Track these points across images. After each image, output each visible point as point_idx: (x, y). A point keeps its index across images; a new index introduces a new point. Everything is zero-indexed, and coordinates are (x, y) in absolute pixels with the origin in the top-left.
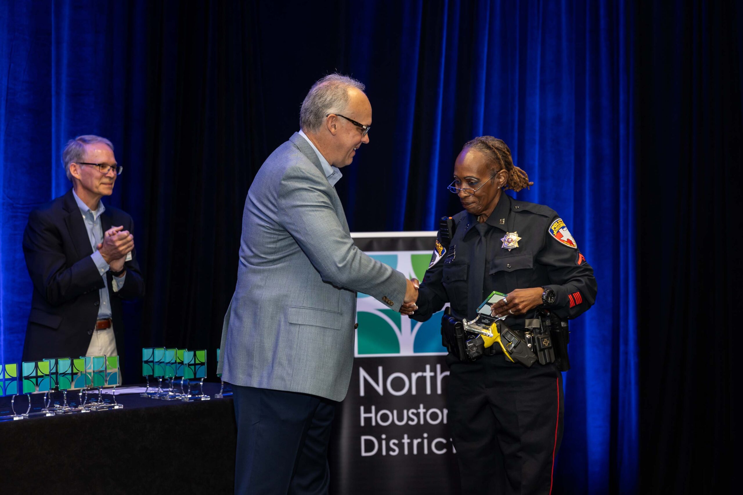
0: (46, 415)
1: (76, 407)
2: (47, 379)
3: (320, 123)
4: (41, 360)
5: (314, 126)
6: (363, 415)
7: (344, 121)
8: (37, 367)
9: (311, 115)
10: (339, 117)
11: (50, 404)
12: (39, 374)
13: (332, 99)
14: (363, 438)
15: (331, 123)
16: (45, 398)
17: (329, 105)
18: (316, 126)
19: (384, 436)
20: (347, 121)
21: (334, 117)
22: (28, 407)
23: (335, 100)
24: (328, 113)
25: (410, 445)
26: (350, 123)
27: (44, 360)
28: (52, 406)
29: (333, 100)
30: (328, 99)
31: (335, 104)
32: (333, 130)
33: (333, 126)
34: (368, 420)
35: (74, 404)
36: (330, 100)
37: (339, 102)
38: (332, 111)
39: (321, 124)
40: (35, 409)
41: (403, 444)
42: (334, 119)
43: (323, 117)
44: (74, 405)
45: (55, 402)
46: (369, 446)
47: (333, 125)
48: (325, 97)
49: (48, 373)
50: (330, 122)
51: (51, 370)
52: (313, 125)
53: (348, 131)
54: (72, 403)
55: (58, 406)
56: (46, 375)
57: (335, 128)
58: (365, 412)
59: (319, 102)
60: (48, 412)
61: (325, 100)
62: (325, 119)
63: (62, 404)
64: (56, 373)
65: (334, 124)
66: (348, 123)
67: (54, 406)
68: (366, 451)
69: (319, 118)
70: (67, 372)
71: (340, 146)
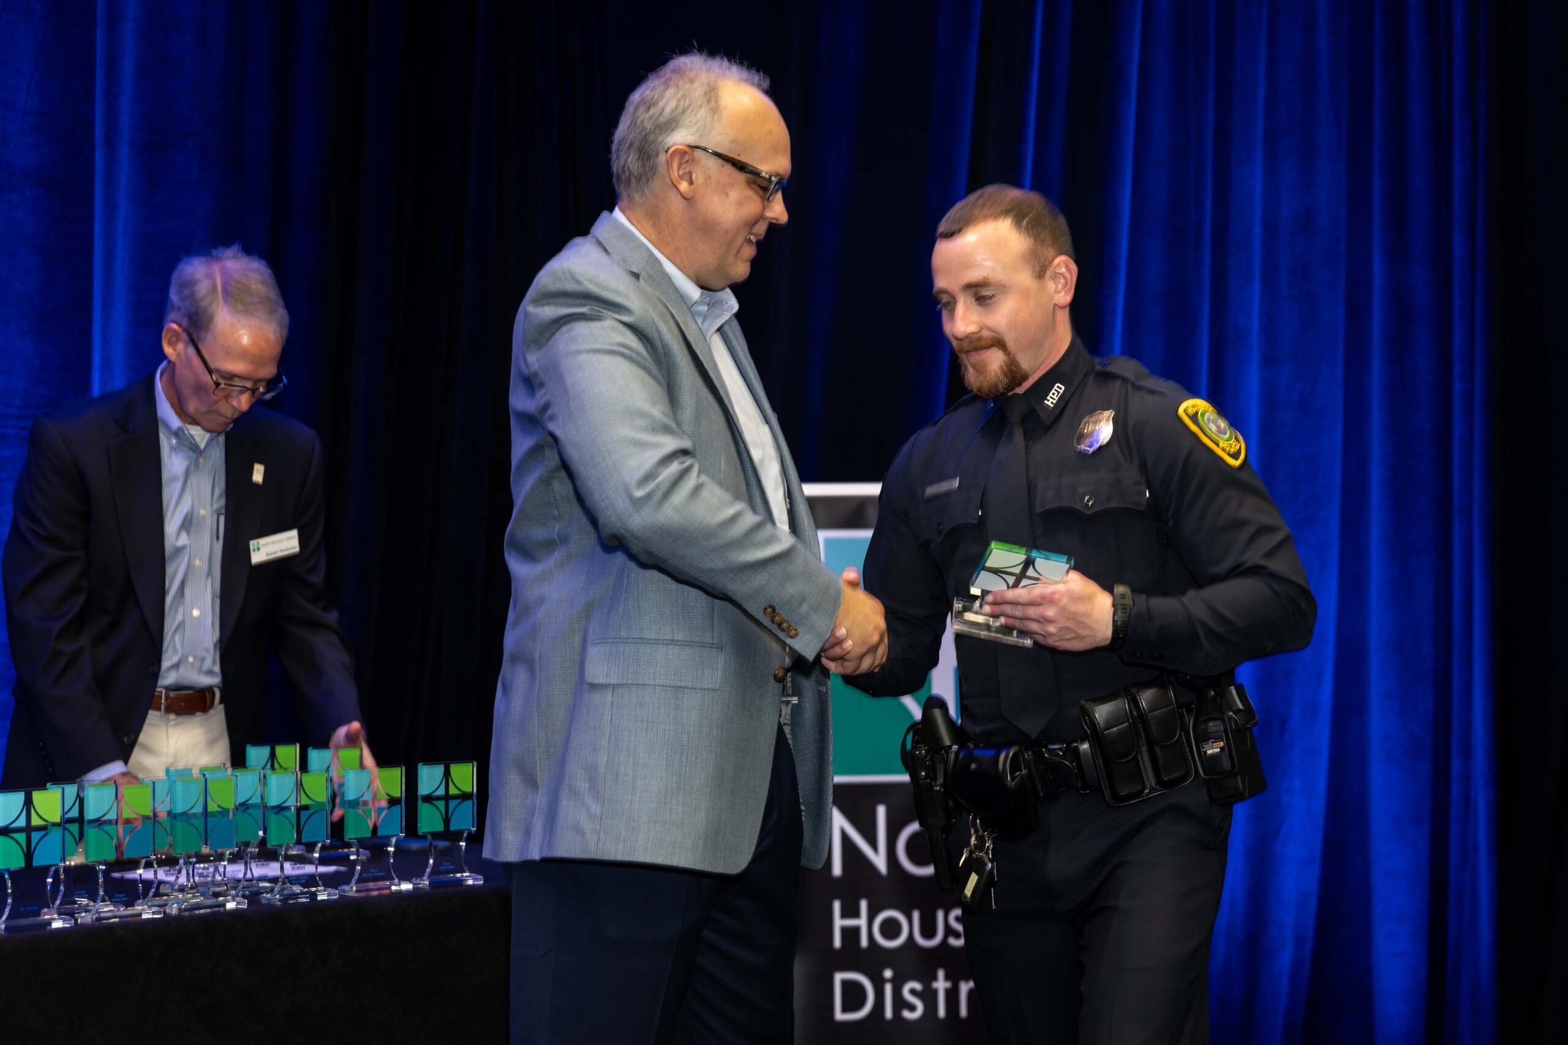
0: (51, 925)
1: (130, 904)
2: (56, 835)
3: (654, 169)
4: (42, 787)
5: (639, 179)
6: (839, 923)
7: (712, 163)
8: (28, 803)
9: (629, 155)
10: (699, 154)
11: (64, 896)
12: (36, 821)
13: (677, 107)
14: (839, 977)
15: (679, 169)
16: (50, 880)
17: (671, 124)
18: (644, 180)
19: (888, 974)
20: (721, 161)
21: (684, 153)
22: (6, 904)
23: (684, 111)
24: (670, 144)
25: (952, 996)
26: (728, 167)
27: (48, 785)
28: (68, 900)
29: (679, 110)
30: (668, 110)
31: (688, 119)
32: (684, 186)
33: (687, 177)
34: (851, 934)
35: (124, 897)
36: (672, 111)
37: (696, 115)
38: (679, 138)
39: (654, 174)
40: (22, 909)
41: (935, 992)
42: (687, 158)
43: (657, 154)
44: (123, 899)
45: (76, 892)
46: (854, 996)
47: (684, 174)
48: (661, 104)
49: (57, 820)
50: (675, 166)
51: (64, 813)
52: (636, 178)
53: (723, 189)
54: (119, 895)
55: (85, 901)
56: (54, 825)
57: (691, 183)
58: (844, 915)
59: (646, 119)
60: (56, 916)
61: (661, 113)
62: (662, 158)
63: (93, 897)
64: (80, 820)
65: (687, 170)
66: (723, 166)
67: (75, 902)
68: (846, 1009)
69: (649, 158)
70: (106, 818)
71: (706, 228)
